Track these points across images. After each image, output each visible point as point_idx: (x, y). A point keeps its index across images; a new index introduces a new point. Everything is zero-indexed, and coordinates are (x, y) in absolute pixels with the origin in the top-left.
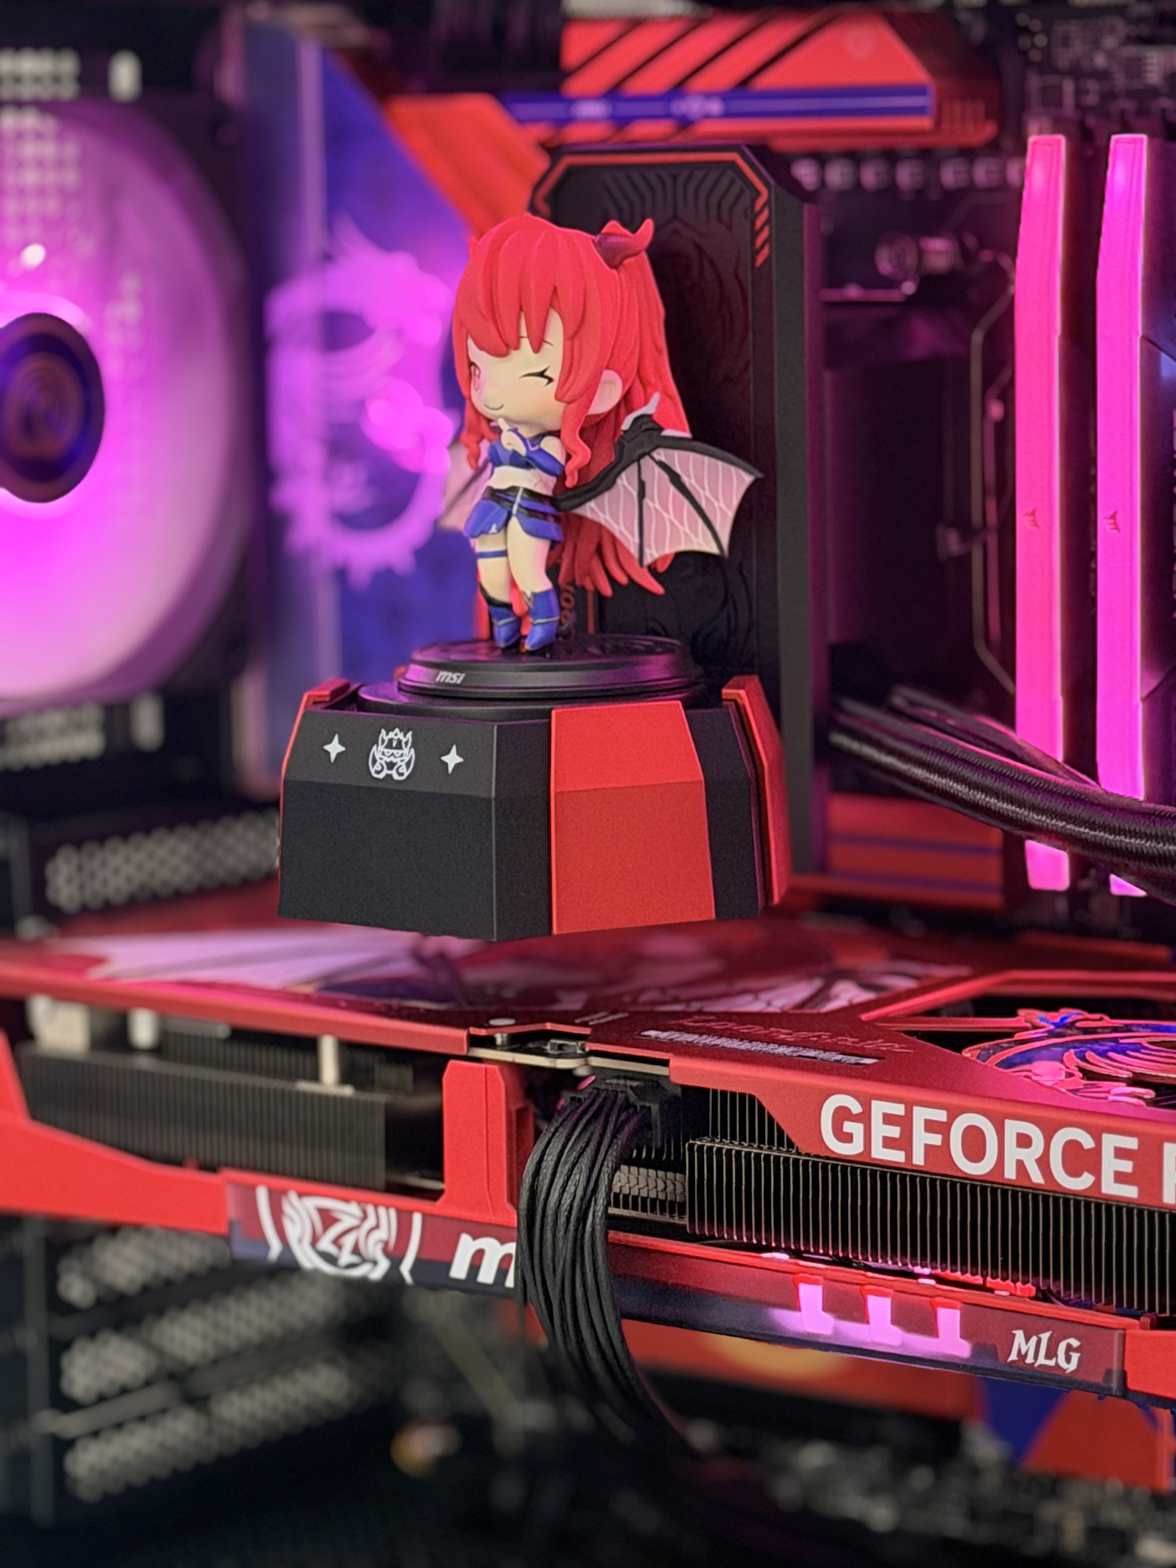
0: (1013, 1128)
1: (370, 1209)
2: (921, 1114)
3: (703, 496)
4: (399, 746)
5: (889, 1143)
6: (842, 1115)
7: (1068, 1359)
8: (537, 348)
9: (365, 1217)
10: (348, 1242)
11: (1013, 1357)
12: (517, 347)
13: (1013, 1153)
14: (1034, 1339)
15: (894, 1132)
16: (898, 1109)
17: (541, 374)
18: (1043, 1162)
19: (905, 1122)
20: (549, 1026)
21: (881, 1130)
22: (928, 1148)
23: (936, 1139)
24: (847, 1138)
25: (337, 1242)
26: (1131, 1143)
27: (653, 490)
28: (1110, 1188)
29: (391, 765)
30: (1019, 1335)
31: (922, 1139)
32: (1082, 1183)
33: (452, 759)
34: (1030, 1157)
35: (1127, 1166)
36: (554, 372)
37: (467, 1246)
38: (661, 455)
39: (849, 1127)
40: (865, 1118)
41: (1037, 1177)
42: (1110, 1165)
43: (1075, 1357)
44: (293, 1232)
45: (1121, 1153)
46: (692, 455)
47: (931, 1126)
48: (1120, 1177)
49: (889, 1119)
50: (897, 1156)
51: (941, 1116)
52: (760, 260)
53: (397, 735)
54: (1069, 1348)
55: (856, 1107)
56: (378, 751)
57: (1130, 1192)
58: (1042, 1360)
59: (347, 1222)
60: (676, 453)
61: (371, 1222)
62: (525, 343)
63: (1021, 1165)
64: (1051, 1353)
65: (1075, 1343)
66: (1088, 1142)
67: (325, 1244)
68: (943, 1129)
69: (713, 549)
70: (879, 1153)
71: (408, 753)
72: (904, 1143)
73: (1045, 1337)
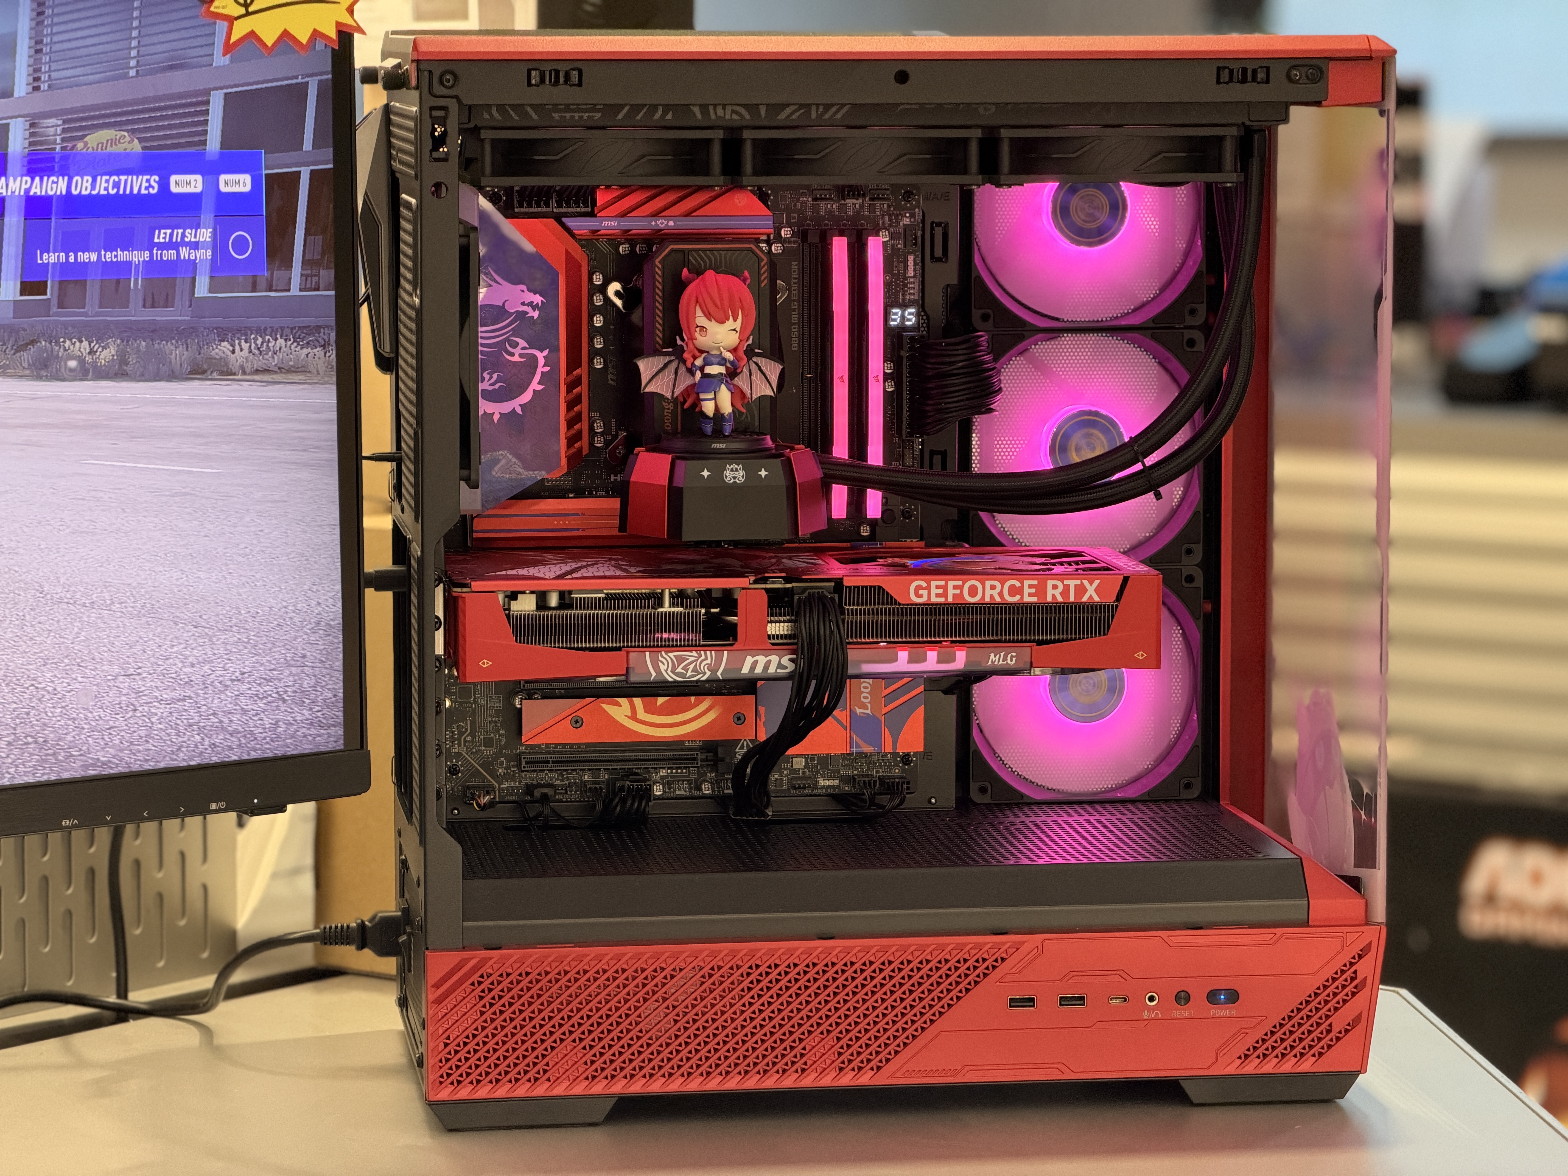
0: (988, 583)
1: (702, 653)
2: (951, 584)
3: (768, 373)
4: (737, 470)
5: (938, 595)
6: (918, 588)
7: (1011, 660)
8: (735, 320)
9: (700, 656)
10: (692, 666)
11: (990, 663)
12: (728, 320)
13: (988, 592)
14: (998, 656)
15: (940, 591)
16: (942, 583)
17: (734, 330)
18: (1001, 594)
19: (945, 588)
20: (767, 575)
21: (934, 591)
22: (954, 595)
23: (958, 592)
24: (921, 596)
25: (686, 668)
26: (1035, 582)
27: (753, 372)
28: (1027, 599)
29: (735, 478)
30: (992, 655)
31: (951, 592)
32: (1016, 599)
33: (763, 473)
34: (995, 593)
35: (1033, 590)
36: (738, 329)
37: (749, 660)
38: (755, 359)
39: (921, 592)
40: (928, 588)
41: (998, 599)
42: (1027, 591)
43: (1014, 659)
44: (663, 668)
45: (1030, 587)
46: (763, 359)
47: (955, 587)
48: (1030, 595)
49: (938, 587)
50: (942, 600)
51: (960, 583)
52: (763, 285)
53: (734, 466)
54: (1012, 656)
55: (924, 584)
56: (727, 473)
57: (1034, 599)
58: (1001, 662)
59: (691, 659)
60: (759, 358)
61: (703, 657)
62: (731, 318)
63: (991, 596)
64: (1005, 659)
65: (1014, 654)
66: (1018, 584)
67: (679, 670)
68: (961, 588)
69: (772, 394)
70: (934, 600)
71: (741, 473)
72: (945, 594)
73: (1002, 654)
